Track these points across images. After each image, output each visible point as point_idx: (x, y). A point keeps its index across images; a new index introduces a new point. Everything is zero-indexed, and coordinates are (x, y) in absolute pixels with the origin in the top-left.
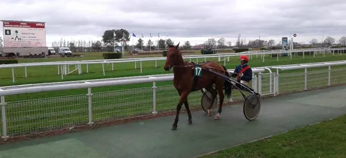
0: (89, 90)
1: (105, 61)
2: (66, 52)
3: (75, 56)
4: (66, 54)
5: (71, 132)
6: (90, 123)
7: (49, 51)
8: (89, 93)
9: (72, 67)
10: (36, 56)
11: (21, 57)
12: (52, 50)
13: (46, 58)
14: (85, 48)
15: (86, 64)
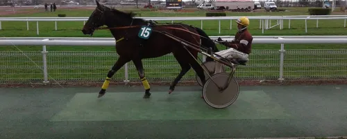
0: (282, 46)
1: (309, 17)
2: (272, 6)
3: (280, 10)
4: (271, 9)
5: (260, 84)
6: (281, 79)
7: (255, 6)
8: (282, 50)
9: (274, 21)
10: (242, 10)
11: (230, 10)
12: (258, 4)
13: (252, 12)
14: (291, 3)
15: (288, 20)
